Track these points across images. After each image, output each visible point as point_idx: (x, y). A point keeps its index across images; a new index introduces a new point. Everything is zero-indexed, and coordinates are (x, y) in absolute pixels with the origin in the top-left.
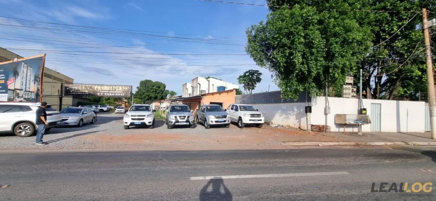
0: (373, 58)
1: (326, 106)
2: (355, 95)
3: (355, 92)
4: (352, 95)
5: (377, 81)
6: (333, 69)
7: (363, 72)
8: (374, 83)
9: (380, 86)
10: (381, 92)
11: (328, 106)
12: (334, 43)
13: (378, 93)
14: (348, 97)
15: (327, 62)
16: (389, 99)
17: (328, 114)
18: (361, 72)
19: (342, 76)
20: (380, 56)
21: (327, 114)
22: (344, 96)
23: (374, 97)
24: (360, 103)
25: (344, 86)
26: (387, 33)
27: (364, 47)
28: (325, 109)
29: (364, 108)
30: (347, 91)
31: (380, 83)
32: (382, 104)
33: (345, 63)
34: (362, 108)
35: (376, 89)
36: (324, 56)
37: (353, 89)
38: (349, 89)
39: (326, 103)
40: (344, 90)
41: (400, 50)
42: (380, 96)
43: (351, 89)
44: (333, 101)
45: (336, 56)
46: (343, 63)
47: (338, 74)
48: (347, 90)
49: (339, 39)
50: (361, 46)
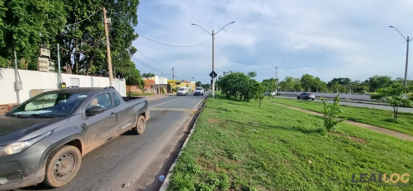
0: (70, 36)
1: (16, 80)
2: (53, 69)
3: (53, 66)
4: (50, 69)
5: (75, 58)
6: (19, 36)
7: (60, 47)
8: (74, 60)
9: (78, 63)
10: (79, 69)
11: (19, 80)
12: (18, 5)
13: (77, 69)
14: (45, 71)
15: (10, 26)
16: (86, 75)
17: (20, 90)
18: (58, 46)
19: (31, 46)
20: (77, 36)
21: (18, 90)
22: (41, 69)
23: (74, 72)
24: (59, 77)
25: (40, 59)
26: (80, 16)
27: (58, 21)
28: (15, 84)
29: (64, 82)
30: (44, 65)
31: (78, 60)
32: (80, 79)
33: (33, 32)
34: (62, 82)
35: (75, 65)
36: (3, 16)
37: (51, 63)
38: (46, 62)
39: (16, 77)
40: (40, 63)
41: (91, 35)
42: (80, 72)
43: (48, 62)
44: (25, 75)
45: (21, 21)
46: (30, 32)
47: (25, 42)
48: (44, 63)
49: (24, 2)
50: (55, 19)
